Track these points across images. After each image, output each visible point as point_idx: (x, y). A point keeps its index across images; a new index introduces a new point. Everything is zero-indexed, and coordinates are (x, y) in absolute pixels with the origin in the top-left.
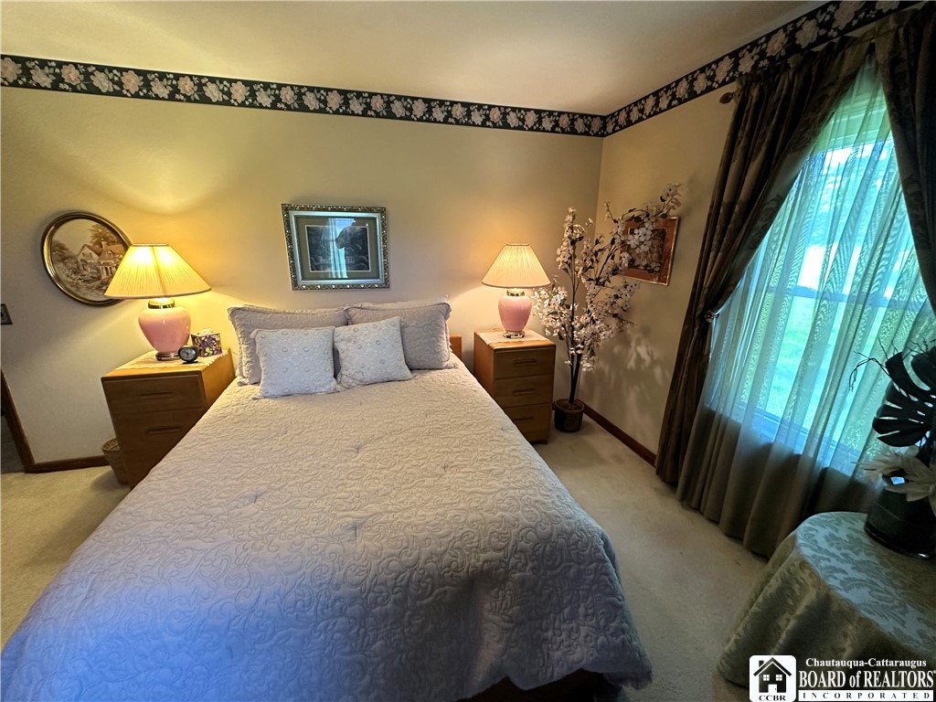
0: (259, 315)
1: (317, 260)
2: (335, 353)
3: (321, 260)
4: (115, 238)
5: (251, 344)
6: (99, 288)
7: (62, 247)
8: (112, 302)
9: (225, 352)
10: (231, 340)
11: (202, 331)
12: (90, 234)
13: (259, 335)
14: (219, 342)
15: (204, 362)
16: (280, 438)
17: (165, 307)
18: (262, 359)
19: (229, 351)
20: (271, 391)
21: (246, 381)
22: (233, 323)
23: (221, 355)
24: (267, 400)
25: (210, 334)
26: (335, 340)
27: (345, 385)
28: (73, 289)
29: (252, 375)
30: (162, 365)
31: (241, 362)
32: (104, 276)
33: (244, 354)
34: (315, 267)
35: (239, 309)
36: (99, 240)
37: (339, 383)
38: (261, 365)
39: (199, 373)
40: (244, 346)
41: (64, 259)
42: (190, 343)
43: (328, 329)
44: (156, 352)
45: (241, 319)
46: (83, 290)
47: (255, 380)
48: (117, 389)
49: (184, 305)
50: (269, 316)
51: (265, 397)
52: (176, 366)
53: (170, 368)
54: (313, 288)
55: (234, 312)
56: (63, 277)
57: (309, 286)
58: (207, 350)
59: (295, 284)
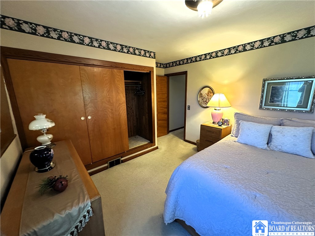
0: (244, 116)
1: (273, 99)
2: (270, 135)
3: (276, 99)
4: (212, 92)
5: (238, 124)
6: (206, 104)
7: (202, 94)
8: (207, 107)
9: (230, 125)
10: (233, 122)
11: (225, 118)
12: (207, 91)
13: (242, 122)
14: (229, 122)
15: (223, 127)
16: (239, 156)
17: (218, 110)
18: (240, 130)
19: (231, 126)
20: (241, 141)
21: (234, 135)
22: (235, 117)
23: (228, 126)
24: (238, 143)
25: (227, 119)
26: (272, 130)
27: (271, 149)
28: (201, 104)
29: (236, 134)
30: (213, 125)
31: (234, 129)
32: (207, 101)
33: (235, 127)
34: (272, 101)
35: (237, 113)
36: (209, 92)
37: (269, 147)
38: (240, 132)
39: (221, 129)
40: (236, 125)
41: (201, 97)
42: (221, 121)
43: (270, 126)
44: (213, 121)
45: (237, 116)
46: (203, 104)
47: (236, 136)
48: (204, 128)
49: (223, 110)
50: (247, 117)
51: (238, 142)
52: (216, 126)
53: (215, 126)
54: (268, 109)
55: (236, 114)
56: (200, 101)
57: (266, 108)
58: (225, 124)
59: (261, 107)
